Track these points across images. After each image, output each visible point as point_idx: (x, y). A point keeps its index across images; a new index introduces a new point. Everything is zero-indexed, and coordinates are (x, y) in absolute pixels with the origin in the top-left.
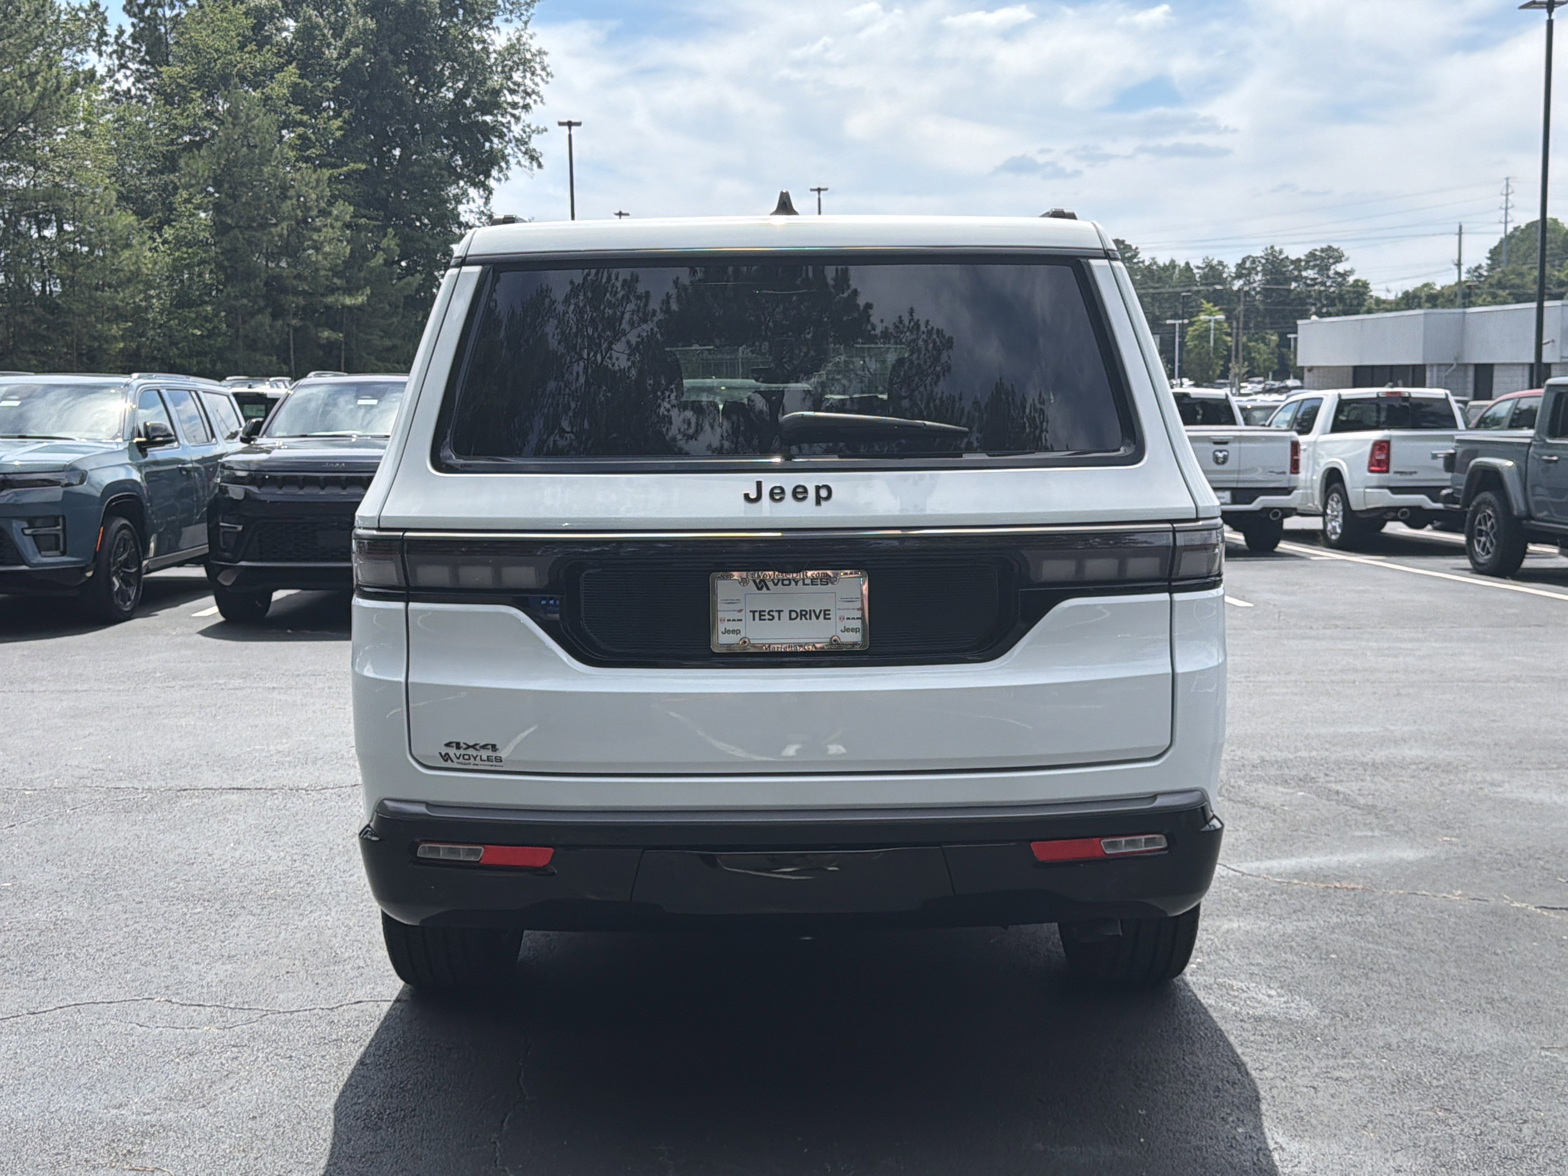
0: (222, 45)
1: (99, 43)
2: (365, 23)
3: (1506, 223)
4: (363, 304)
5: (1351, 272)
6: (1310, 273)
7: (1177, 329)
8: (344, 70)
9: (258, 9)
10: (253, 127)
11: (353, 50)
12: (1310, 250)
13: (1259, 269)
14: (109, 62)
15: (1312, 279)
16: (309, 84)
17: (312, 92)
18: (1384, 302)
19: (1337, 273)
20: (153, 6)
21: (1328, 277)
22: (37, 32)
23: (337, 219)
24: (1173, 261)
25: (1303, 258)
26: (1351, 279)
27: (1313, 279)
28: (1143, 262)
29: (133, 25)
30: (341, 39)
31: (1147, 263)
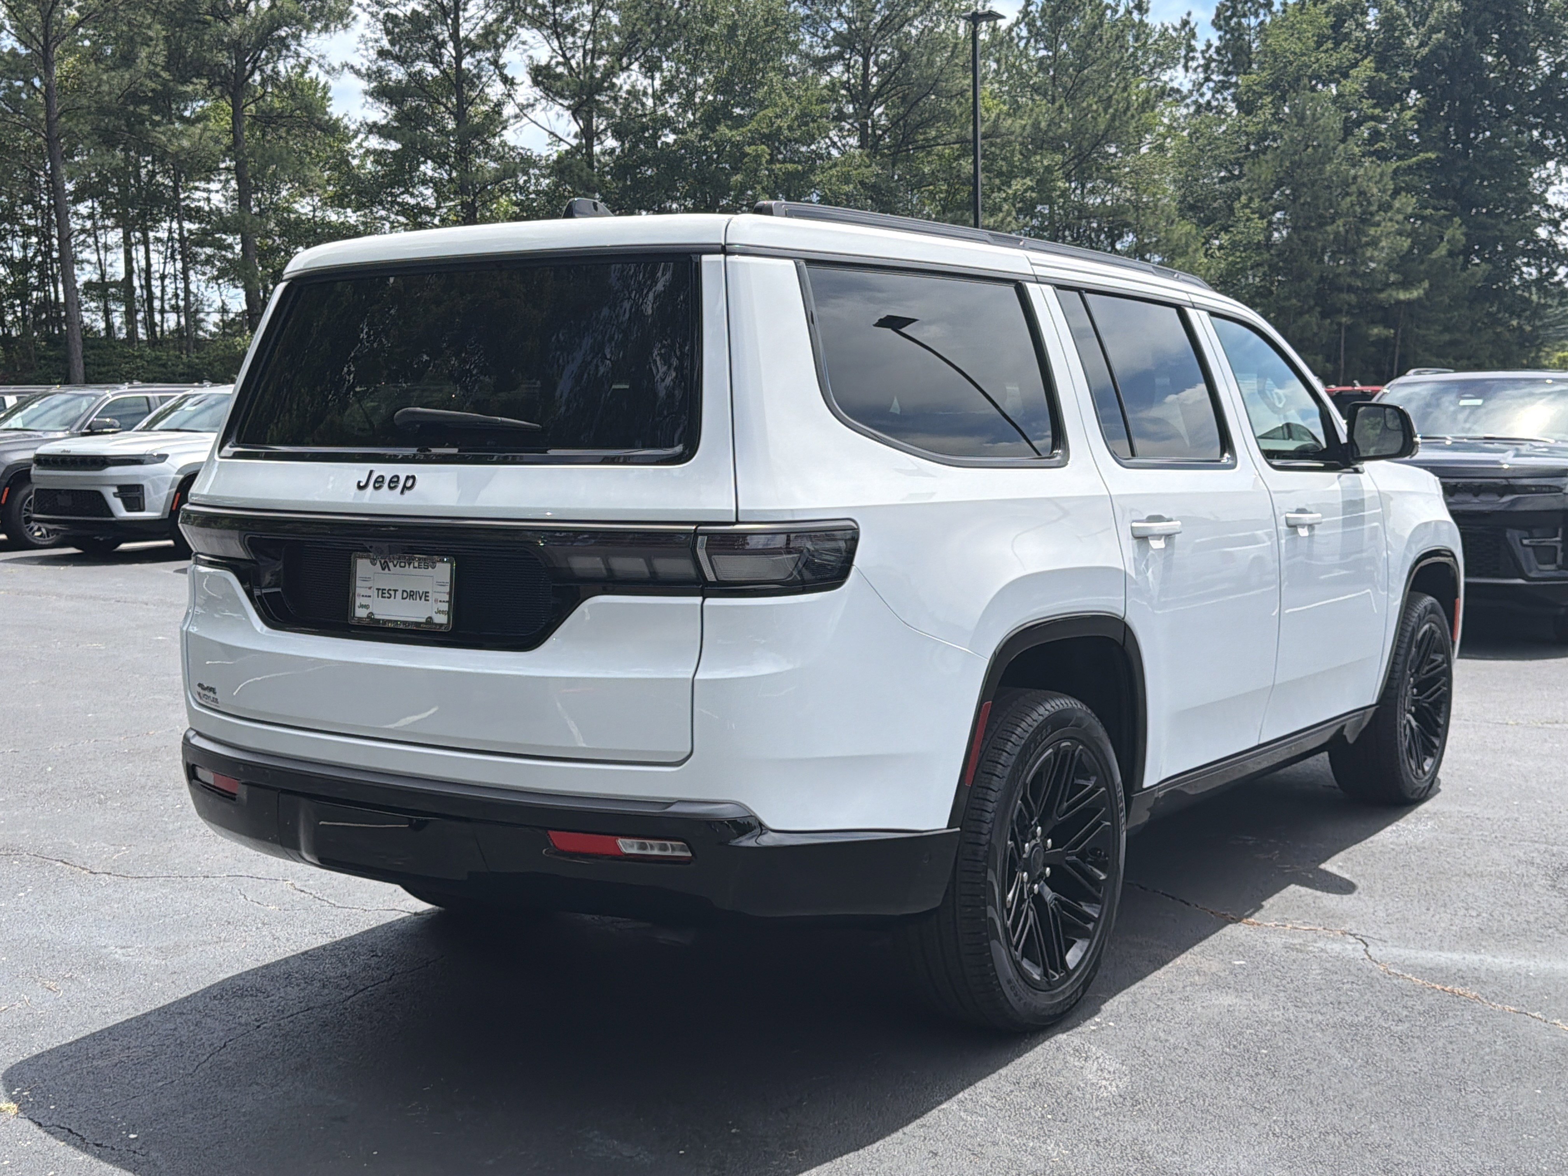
0: (1298, 47)
1: (1187, 59)
2: (1451, 6)
4: (1419, 299)
8: (1424, 58)
9: (1339, 6)
10: (1319, 126)
11: (1434, 36)
14: (1194, 77)
16: (1385, 77)
17: (1387, 84)
20: (1239, 17)
22: (1118, 56)
23: (1399, 211)
29: (1220, 38)
30: (1424, 25)
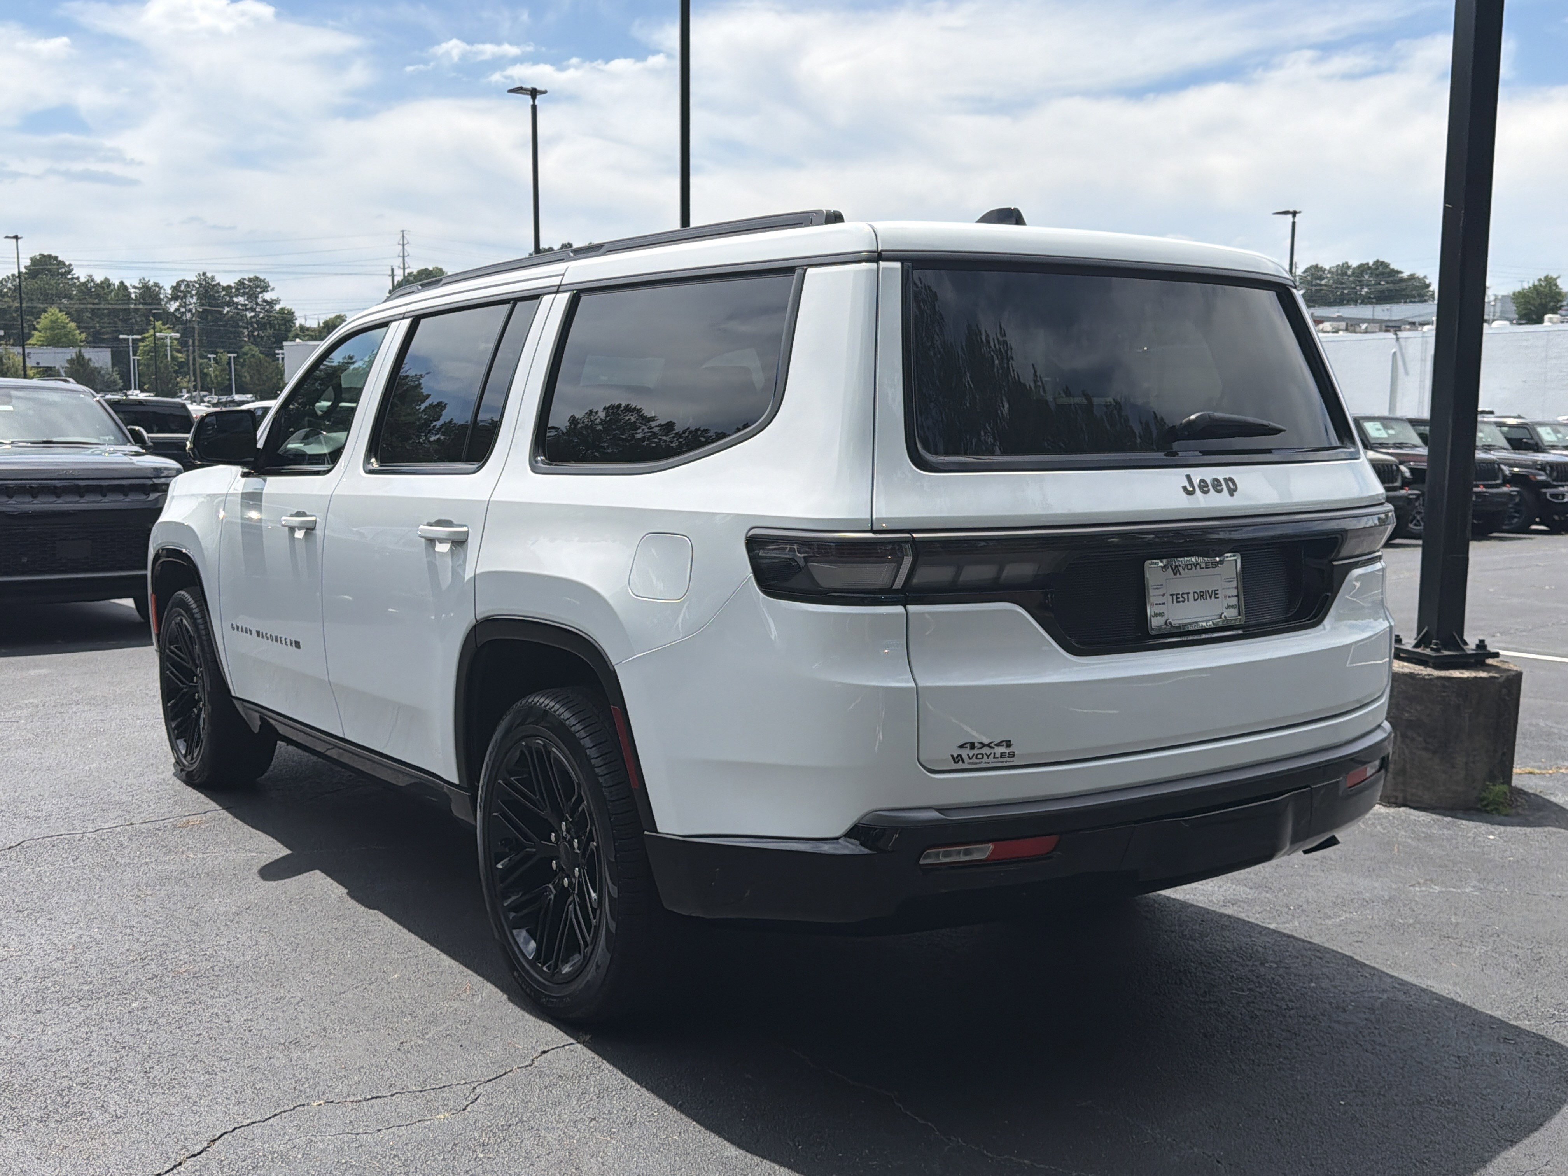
3: (404, 269)
5: (278, 301)
6: (241, 300)
7: (131, 344)
12: (239, 279)
13: (194, 292)
15: (242, 305)
18: (308, 329)
19: (265, 301)
21: (257, 304)
24: (107, 280)
25: (233, 285)
26: (278, 307)
27: (245, 305)
28: (78, 278)
31: (83, 280)
